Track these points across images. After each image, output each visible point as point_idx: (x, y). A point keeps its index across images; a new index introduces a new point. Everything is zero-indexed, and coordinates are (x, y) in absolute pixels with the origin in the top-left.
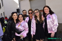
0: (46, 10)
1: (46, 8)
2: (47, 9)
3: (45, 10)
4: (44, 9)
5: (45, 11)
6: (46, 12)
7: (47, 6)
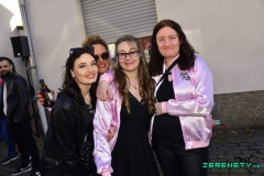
0: (167, 40)
1: (167, 31)
2: (171, 38)
3: (163, 39)
4: (158, 36)
5: (160, 44)
6: (166, 48)
7: (172, 22)
